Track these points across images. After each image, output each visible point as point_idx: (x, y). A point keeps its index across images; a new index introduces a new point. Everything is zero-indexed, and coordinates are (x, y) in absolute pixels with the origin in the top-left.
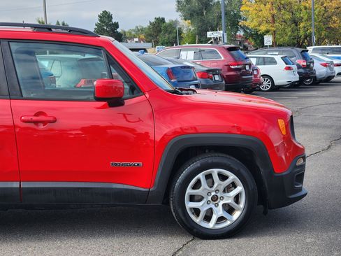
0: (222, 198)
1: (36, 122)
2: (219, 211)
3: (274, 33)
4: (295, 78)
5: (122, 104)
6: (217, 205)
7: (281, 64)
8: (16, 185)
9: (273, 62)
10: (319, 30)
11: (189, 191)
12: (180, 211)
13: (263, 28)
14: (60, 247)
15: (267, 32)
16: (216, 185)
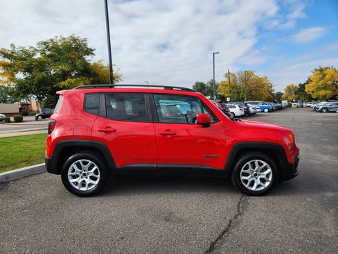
0: (259, 175)
1: (166, 135)
2: (258, 182)
3: (230, 97)
4: (243, 113)
5: (209, 126)
6: (256, 179)
7: (238, 108)
8: (155, 165)
9: (234, 107)
10: (247, 96)
11: (242, 170)
12: (238, 181)
13: (226, 95)
14: (176, 198)
15: (228, 97)
16: (256, 168)
